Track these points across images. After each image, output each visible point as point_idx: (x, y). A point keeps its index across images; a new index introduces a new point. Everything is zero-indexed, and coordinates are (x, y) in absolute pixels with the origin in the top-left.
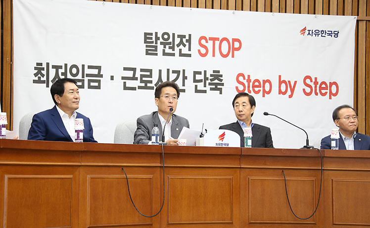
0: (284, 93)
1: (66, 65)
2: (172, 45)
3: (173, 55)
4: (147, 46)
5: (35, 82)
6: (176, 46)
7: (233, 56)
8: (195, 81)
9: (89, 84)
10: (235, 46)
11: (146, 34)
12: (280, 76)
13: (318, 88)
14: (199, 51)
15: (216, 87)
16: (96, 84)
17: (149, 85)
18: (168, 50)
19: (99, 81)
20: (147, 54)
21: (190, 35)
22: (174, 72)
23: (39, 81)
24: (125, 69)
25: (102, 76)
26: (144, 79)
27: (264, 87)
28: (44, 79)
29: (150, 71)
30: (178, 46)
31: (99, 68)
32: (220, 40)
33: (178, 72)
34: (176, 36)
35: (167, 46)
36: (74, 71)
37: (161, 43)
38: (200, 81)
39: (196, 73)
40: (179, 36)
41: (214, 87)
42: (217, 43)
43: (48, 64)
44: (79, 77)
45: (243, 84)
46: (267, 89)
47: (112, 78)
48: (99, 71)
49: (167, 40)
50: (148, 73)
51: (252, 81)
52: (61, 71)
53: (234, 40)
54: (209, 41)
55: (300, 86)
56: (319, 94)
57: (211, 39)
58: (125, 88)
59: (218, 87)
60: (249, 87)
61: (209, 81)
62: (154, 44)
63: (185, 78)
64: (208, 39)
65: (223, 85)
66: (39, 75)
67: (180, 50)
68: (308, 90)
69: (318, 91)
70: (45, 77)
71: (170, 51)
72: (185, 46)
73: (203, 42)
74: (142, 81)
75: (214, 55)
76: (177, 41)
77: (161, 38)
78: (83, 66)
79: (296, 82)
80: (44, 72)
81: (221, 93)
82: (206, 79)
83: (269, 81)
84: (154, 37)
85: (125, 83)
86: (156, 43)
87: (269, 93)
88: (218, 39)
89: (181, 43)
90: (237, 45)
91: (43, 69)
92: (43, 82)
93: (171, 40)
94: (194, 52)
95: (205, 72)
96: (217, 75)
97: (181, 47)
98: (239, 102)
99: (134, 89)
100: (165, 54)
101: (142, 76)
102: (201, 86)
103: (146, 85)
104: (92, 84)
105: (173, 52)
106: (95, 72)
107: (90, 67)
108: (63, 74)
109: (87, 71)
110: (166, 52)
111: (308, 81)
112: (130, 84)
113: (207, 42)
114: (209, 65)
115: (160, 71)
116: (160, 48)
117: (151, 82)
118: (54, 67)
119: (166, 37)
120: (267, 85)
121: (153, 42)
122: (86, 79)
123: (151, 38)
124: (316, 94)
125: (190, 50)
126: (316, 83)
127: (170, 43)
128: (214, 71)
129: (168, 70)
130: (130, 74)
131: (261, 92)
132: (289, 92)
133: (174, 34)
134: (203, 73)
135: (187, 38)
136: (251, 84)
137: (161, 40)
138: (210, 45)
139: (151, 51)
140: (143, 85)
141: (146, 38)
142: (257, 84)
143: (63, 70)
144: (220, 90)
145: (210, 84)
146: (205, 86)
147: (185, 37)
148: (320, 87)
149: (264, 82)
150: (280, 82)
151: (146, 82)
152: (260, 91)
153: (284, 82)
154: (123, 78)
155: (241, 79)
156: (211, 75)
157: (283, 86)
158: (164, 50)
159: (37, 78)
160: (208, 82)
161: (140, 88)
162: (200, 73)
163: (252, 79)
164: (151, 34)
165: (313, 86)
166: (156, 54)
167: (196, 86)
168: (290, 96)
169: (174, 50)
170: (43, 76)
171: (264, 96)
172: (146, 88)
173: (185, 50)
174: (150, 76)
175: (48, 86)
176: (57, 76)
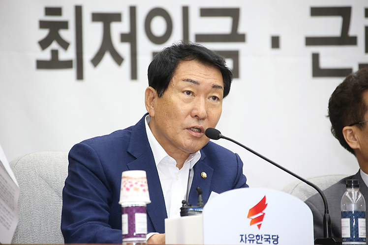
1: (133, 10)
5: (42, 65)
19: (235, 56)
23: (54, 63)
24: (316, 12)
25: (241, 38)
28: (70, 54)
31: (234, 14)
36: (159, 26)
43: (78, 10)
47: (275, 42)
48: (235, 25)
52: (119, 29)
58: (318, 72)
66: (55, 45)
70: (72, 48)
78: (185, 11)
80: (68, 35)
85: (316, 57)
91: (64, 25)
92: (67, 65)
106: (223, 25)
107: (206, 13)
108: (124, 38)
118: (97, 17)
130: (332, 26)
154: (311, 41)
159: (46, 55)
170: (65, 45)
175: (80, 76)
176: (107, 45)
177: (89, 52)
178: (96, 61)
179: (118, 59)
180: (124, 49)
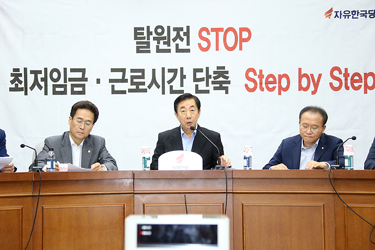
0: (306, 89)
1: (46, 69)
2: (166, 40)
3: (169, 51)
4: (137, 43)
5: (11, 90)
6: (171, 41)
7: (241, 49)
8: (195, 80)
9: (72, 89)
10: (242, 36)
11: (136, 29)
12: (300, 70)
13: (349, 81)
14: (199, 45)
15: (221, 86)
16: (80, 89)
17: (141, 87)
18: (162, 46)
19: (83, 86)
20: (138, 51)
21: (188, 27)
22: (170, 71)
23: (16, 89)
24: (113, 70)
25: (86, 80)
26: (135, 80)
27: (280, 83)
28: (23, 85)
29: (143, 71)
30: (174, 40)
31: (83, 71)
32: (224, 30)
33: (175, 71)
34: (172, 29)
35: (162, 42)
36: (55, 75)
37: (155, 39)
38: (202, 80)
39: (196, 71)
40: (175, 29)
41: (218, 85)
42: (221, 34)
43: (25, 69)
44: (61, 82)
45: (254, 81)
46: (284, 85)
47: (98, 81)
48: (84, 75)
49: (161, 34)
50: (140, 74)
51: (265, 77)
52: (40, 76)
53: (242, 30)
54: (211, 33)
55: (326, 80)
56: (351, 88)
57: (213, 30)
58: (114, 92)
59: (224, 85)
60: (261, 84)
61: (212, 79)
62: (146, 40)
63: (183, 77)
64: (210, 30)
65: (229, 82)
66: (16, 82)
67: (177, 45)
68: (336, 84)
69: (349, 84)
70: (23, 83)
71: (165, 47)
72: (182, 40)
73: (204, 34)
74: (132, 83)
75: (217, 49)
76: (173, 34)
77: (154, 33)
78: (65, 69)
79: (320, 75)
80: (22, 79)
81: (227, 93)
82: (208, 77)
83: (286, 76)
84: (145, 32)
85: (113, 86)
86: (148, 39)
87: (286, 89)
88: (221, 30)
89: (178, 36)
90: (245, 35)
91: (21, 75)
92: (21, 89)
93: (165, 34)
94: (193, 46)
95: (207, 69)
96: (222, 72)
97: (178, 41)
98: (186, 107)
99: (123, 92)
100: (159, 50)
101: (133, 77)
102: (202, 86)
103: (137, 87)
104: (76, 89)
105: (169, 48)
106: (79, 75)
107: (73, 70)
108: (42, 79)
109: (70, 75)
110: (160, 48)
111: (336, 73)
112: (119, 87)
113: (209, 34)
114: (212, 60)
115: (154, 71)
116: (153, 44)
117: (143, 84)
118: (32, 72)
119: (159, 31)
120: (284, 81)
121: (144, 38)
122: (69, 84)
123: (143, 34)
124: (347, 88)
125: (188, 44)
126: (346, 75)
127: (164, 38)
128: (218, 68)
129: (163, 69)
130: (119, 75)
131: (277, 89)
132: (312, 88)
133: (169, 28)
134: (205, 70)
135: (185, 30)
136: (264, 80)
137: (154, 35)
138: (212, 37)
139: (142, 48)
140: (134, 87)
141: (136, 34)
142: (271, 79)
143: (42, 75)
144: (226, 89)
145: (213, 83)
146: (207, 85)
147: (182, 29)
148: (352, 79)
149: (281, 77)
150: (301, 76)
151: (138, 84)
152: (274, 88)
153: (306, 75)
154: (111, 81)
155: (251, 75)
156: (215, 73)
157: (304, 80)
158: (158, 47)
159: (13, 86)
160: (210, 80)
161: (130, 91)
162: (201, 70)
163: (265, 74)
164: (143, 29)
165: (343, 79)
166: (149, 52)
167: (197, 86)
168: (314, 93)
169: (169, 45)
170: (21, 82)
171: (280, 94)
172: (137, 90)
173: (183, 45)
174: (143, 77)
175: (26, 94)
176: (36, 82)
177: (29, 85)
178: (32, 88)
179: (40, 88)
180: (42, 84)
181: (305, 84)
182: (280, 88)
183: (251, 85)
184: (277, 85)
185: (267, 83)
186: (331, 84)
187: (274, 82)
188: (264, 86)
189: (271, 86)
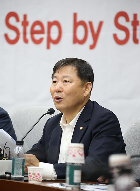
0: (82, 42)
12: (75, 15)
13: (138, 32)
27: (49, 32)
45: (15, 29)
46: (54, 35)
51: (30, 24)
55: (109, 30)
60: (25, 33)
68: (122, 35)
69: (138, 37)
79: (101, 24)
83: (56, 23)
87: (56, 42)
111: (122, 21)
120: (54, 29)
124: (136, 41)
126: (135, 23)
131: (45, 42)
132: (90, 40)
136: (29, 29)
142: (37, 28)
149: (50, 25)
150: (76, 24)
152: (41, 40)
153: (83, 23)
157: (81, 30)
165: (131, 29)
168: (92, 47)
171: (48, 47)
181: (80, 35)
182: (50, 40)
183: (12, 35)
184: (45, 36)
185: (33, 32)
186: (115, 36)
187: (42, 32)
188: (28, 36)
189: (37, 37)
